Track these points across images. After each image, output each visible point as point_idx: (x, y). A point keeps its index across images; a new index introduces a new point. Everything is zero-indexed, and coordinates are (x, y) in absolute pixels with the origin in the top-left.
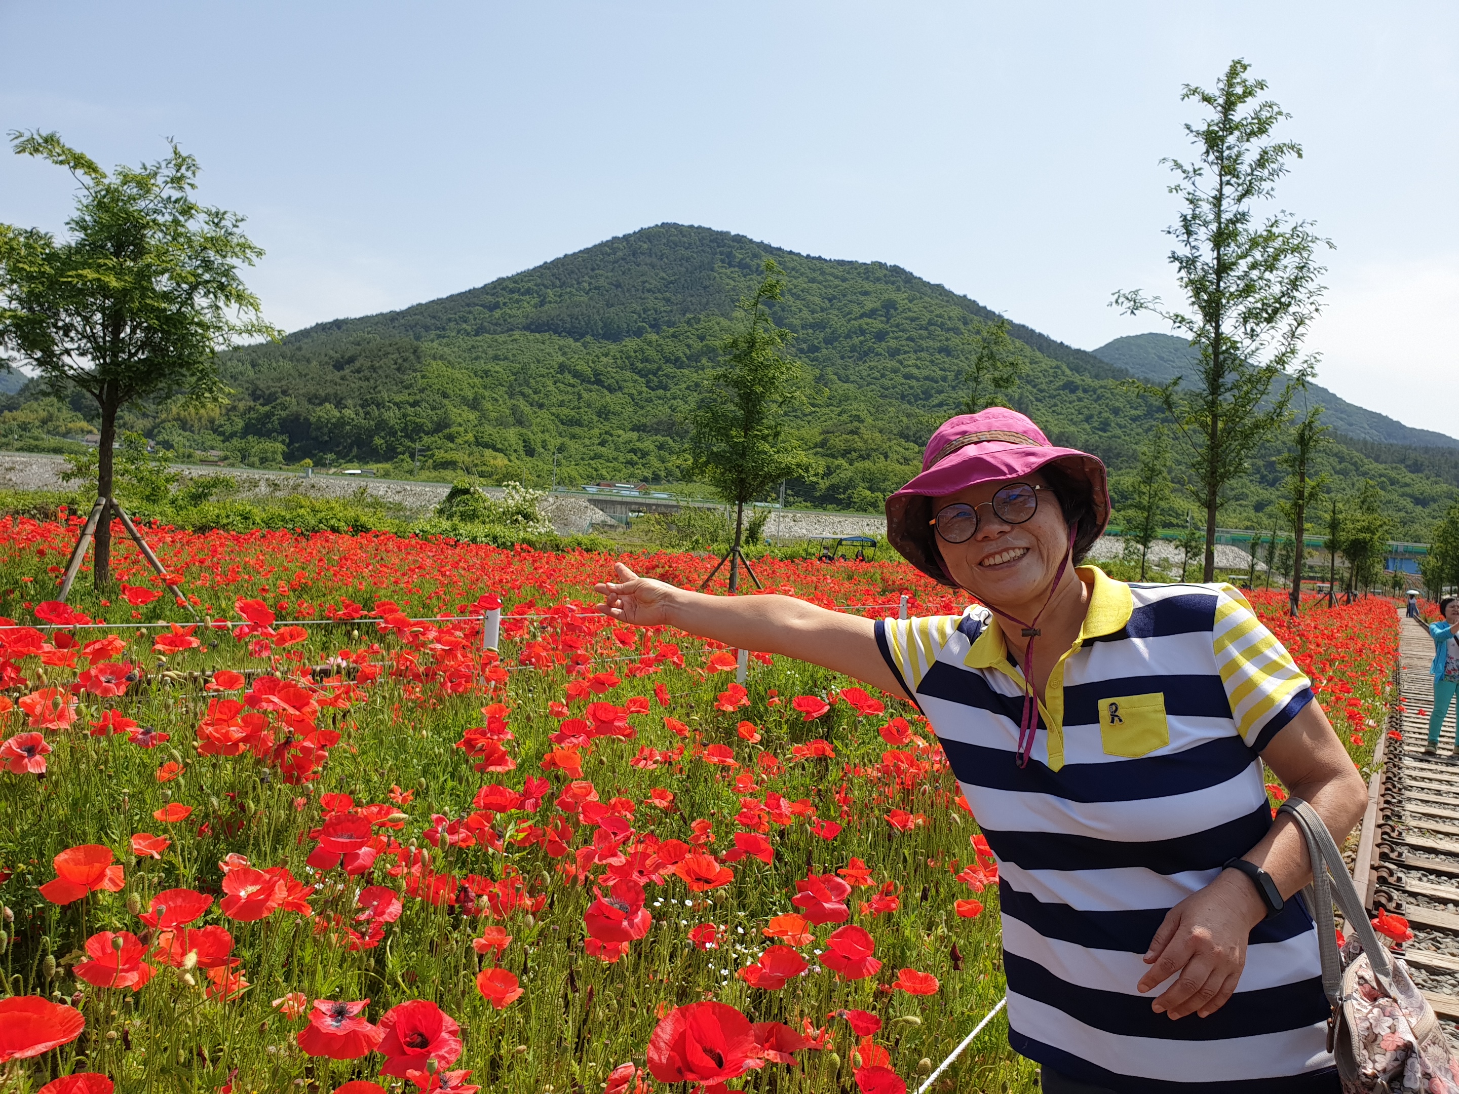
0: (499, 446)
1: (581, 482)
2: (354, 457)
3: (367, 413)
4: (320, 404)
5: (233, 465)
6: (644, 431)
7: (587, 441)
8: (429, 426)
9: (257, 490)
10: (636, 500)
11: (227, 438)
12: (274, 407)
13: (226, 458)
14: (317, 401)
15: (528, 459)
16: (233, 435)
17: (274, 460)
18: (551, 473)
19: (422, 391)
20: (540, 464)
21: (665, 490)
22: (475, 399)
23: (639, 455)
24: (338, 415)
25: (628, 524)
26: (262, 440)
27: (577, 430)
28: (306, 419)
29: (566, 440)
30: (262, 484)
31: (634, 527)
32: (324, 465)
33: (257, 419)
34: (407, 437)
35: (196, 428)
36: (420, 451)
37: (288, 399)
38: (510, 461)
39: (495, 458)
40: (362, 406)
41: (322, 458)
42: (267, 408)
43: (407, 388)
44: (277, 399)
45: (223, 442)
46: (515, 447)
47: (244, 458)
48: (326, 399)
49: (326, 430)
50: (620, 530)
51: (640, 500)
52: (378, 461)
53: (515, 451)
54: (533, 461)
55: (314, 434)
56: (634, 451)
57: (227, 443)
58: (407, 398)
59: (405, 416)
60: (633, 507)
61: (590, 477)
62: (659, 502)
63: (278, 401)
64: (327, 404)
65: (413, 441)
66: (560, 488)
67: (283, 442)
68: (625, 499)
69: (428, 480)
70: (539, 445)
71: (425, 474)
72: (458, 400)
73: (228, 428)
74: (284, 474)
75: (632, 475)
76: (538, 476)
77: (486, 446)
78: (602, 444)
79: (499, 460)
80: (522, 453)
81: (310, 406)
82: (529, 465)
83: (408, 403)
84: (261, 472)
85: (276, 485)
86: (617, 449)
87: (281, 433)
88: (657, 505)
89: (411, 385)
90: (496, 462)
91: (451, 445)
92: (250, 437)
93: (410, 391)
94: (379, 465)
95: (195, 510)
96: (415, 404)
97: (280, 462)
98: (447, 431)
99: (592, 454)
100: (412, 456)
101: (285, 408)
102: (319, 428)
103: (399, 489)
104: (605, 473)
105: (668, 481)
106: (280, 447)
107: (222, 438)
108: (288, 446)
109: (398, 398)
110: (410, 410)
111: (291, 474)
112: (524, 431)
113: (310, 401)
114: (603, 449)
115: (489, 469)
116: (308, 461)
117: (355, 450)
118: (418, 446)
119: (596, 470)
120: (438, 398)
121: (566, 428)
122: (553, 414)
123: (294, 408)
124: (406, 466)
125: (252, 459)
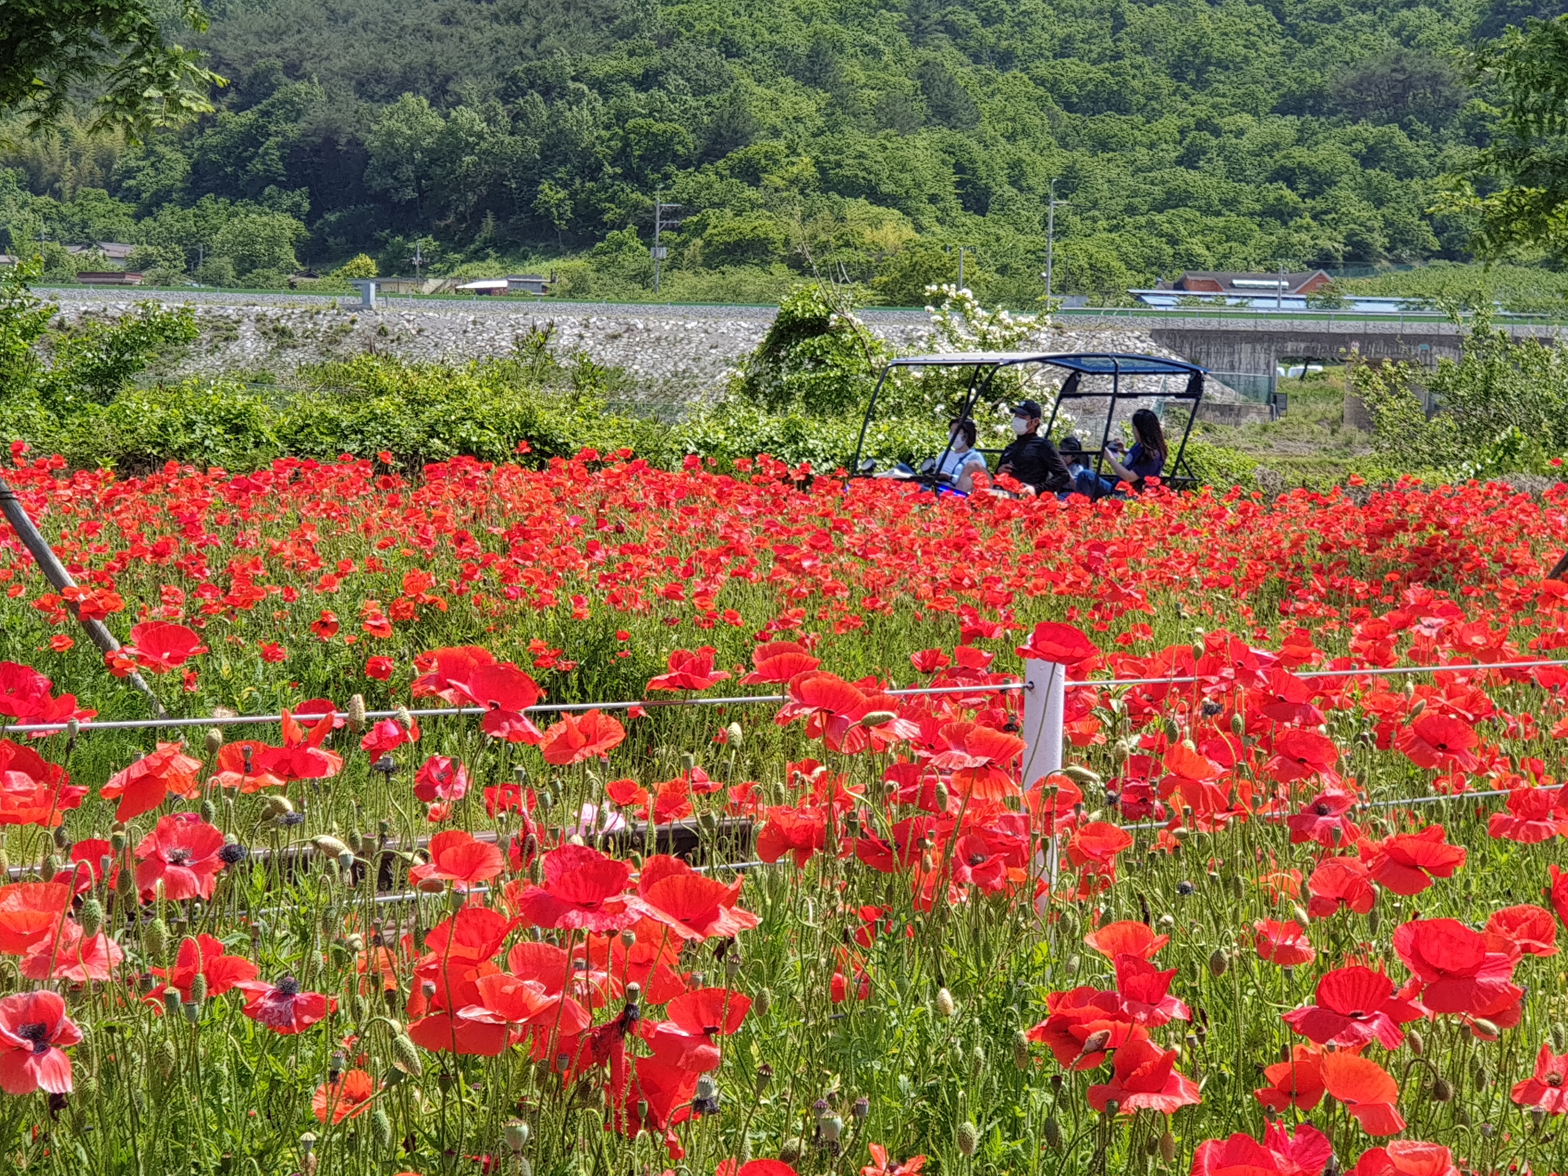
0: (887, 188)
1: (1129, 278)
2: (488, 243)
3: (517, 116)
4: (390, 97)
5: (164, 282)
6: (1316, 112)
7: (1142, 155)
8: (690, 141)
9: (234, 348)
10: (1299, 325)
11: (146, 211)
12: (265, 114)
13: (146, 263)
14: (381, 89)
15: (970, 220)
16: (161, 198)
17: (273, 262)
18: (1038, 257)
19: (665, 41)
20: (1006, 232)
21: (1386, 292)
22: (815, 54)
23: (1303, 186)
24: (441, 124)
25: (1276, 400)
26: (239, 207)
27: (1111, 124)
28: (355, 142)
29: (1081, 156)
30: (247, 330)
31: (1292, 407)
32: (407, 271)
33: (226, 151)
34: (633, 176)
35: (66, 186)
36: (666, 215)
37: (302, 86)
38: (919, 228)
39: (876, 224)
40: (505, 97)
41: (400, 253)
42: (248, 116)
43: (623, 34)
44: (273, 88)
45: (138, 217)
46: (931, 188)
47: (193, 260)
48: (406, 83)
49: (407, 171)
50: (1253, 419)
51: (1311, 326)
52: (553, 253)
53: (933, 199)
54: (988, 223)
55: (377, 183)
56: (1287, 176)
57: (148, 221)
58: (626, 64)
59: (621, 117)
60: (1290, 346)
61: (1155, 264)
62: (1372, 327)
63: (277, 95)
64: (408, 95)
65: (647, 188)
66: (1069, 301)
67: (294, 211)
68: (1265, 326)
69: (692, 299)
70: (1002, 177)
71: (684, 281)
72: (766, 59)
73: (147, 180)
74: (302, 302)
75: (1283, 250)
76: (1002, 270)
77: (850, 189)
78: (1189, 160)
79: (888, 228)
80: (954, 203)
81: (364, 105)
82: (975, 239)
83: (628, 78)
84: (243, 297)
85: (283, 332)
86: (1235, 173)
87: (287, 186)
88: (1365, 339)
89: (635, 26)
90: (878, 235)
91: (751, 193)
92: (206, 201)
93: (632, 44)
94: (557, 264)
95: (105, 412)
96: (646, 81)
97: (290, 269)
98: (737, 154)
99: (1158, 191)
100: (646, 232)
101: (296, 114)
102: (391, 167)
103: (613, 327)
104: (1200, 250)
105: (1398, 262)
106: (287, 225)
107: (132, 208)
108: (309, 220)
109: (602, 67)
110: (636, 99)
111: (322, 302)
112: (958, 137)
113: (362, 89)
114: (1192, 176)
115: (861, 256)
116: (364, 260)
117: (489, 224)
118: (660, 201)
119: (1173, 241)
120: (710, 57)
121: (1077, 117)
122: (1040, 81)
123: (319, 113)
124: (629, 262)
125: (215, 263)
